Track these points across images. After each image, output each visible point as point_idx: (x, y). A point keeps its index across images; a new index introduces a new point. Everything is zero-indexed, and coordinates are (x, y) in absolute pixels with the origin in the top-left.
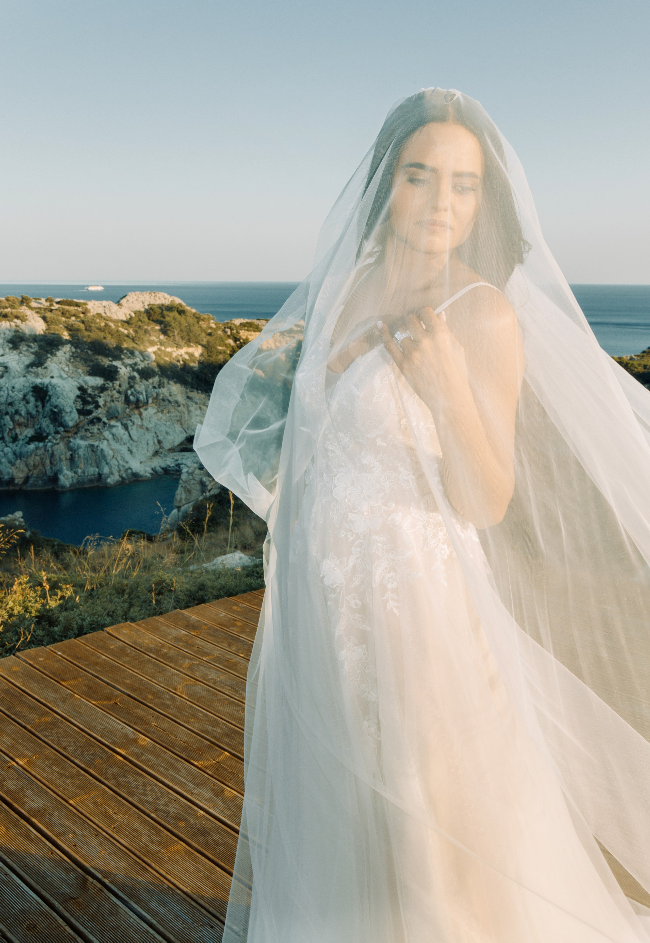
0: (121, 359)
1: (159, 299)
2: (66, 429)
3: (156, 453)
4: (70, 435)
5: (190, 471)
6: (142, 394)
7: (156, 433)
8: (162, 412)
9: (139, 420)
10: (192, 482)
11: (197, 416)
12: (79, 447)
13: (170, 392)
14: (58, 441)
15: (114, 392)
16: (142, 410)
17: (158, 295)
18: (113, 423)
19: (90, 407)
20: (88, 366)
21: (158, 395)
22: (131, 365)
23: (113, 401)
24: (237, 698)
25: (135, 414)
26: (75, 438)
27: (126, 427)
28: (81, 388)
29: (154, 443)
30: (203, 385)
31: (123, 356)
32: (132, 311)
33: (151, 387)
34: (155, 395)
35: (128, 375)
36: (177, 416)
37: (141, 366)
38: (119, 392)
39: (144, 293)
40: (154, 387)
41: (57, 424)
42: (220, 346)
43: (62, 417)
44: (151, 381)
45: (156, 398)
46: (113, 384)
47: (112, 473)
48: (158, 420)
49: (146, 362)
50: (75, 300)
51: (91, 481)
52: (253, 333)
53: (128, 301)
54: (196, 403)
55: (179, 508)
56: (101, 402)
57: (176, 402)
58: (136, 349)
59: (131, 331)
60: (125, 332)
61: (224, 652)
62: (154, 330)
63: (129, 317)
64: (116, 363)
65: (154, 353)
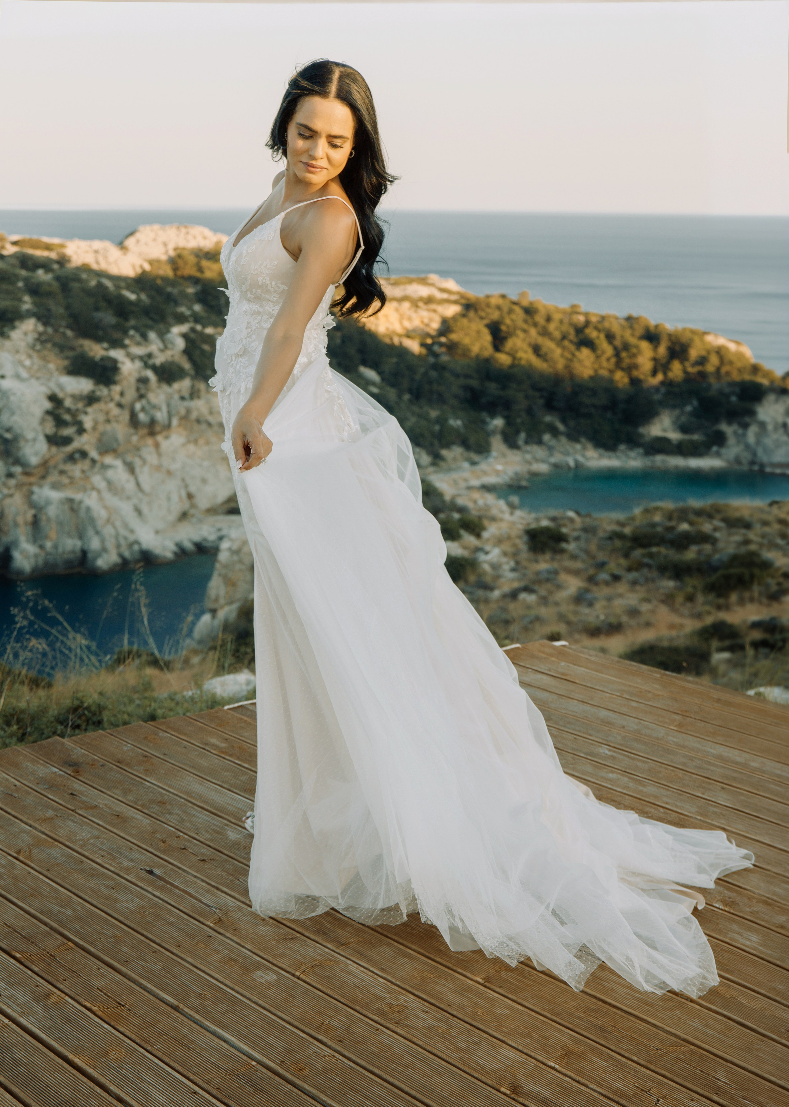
0: (124, 346)
1: (195, 238)
2: (27, 470)
3: (184, 516)
4: (32, 479)
5: (235, 547)
6: (160, 409)
7: (183, 480)
8: (196, 442)
9: (155, 456)
10: (238, 566)
12: (48, 502)
14: (12, 491)
15: (112, 405)
16: (160, 438)
17: (192, 231)
18: (108, 460)
19: (68, 431)
20: (67, 358)
21: (188, 411)
22: (141, 358)
23: (108, 421)
24: (112, 869)
25: (147, 445)
26: (41, 486)
27: (131, 468)
28: (53, 398)
29: (180, 498)
31: (127, 342)
32: (146, 260)
33: (176, 397)
34: (183, 412)
35: (136, 375)
37: (159, 359)
38: (120, 405)
39: (168, 228)
40: (183, 398)
41: (10, 460)
43: (19, 449)
44: (176, 386)
45: (185, 418)
46: (110, 390)
47: (104, 550)
48: (188, 456)
49: (169, 353)
50: (46, 239)
51: (69, 564)
53: (138, 241)
56: (88, 422)
58: (150, 328)
59: (143, 297)
60: (133, 297)
61: (113, 802)
62: (184, 295)
63: (139, 271)
64: (116, 354)
65: (185, 336)
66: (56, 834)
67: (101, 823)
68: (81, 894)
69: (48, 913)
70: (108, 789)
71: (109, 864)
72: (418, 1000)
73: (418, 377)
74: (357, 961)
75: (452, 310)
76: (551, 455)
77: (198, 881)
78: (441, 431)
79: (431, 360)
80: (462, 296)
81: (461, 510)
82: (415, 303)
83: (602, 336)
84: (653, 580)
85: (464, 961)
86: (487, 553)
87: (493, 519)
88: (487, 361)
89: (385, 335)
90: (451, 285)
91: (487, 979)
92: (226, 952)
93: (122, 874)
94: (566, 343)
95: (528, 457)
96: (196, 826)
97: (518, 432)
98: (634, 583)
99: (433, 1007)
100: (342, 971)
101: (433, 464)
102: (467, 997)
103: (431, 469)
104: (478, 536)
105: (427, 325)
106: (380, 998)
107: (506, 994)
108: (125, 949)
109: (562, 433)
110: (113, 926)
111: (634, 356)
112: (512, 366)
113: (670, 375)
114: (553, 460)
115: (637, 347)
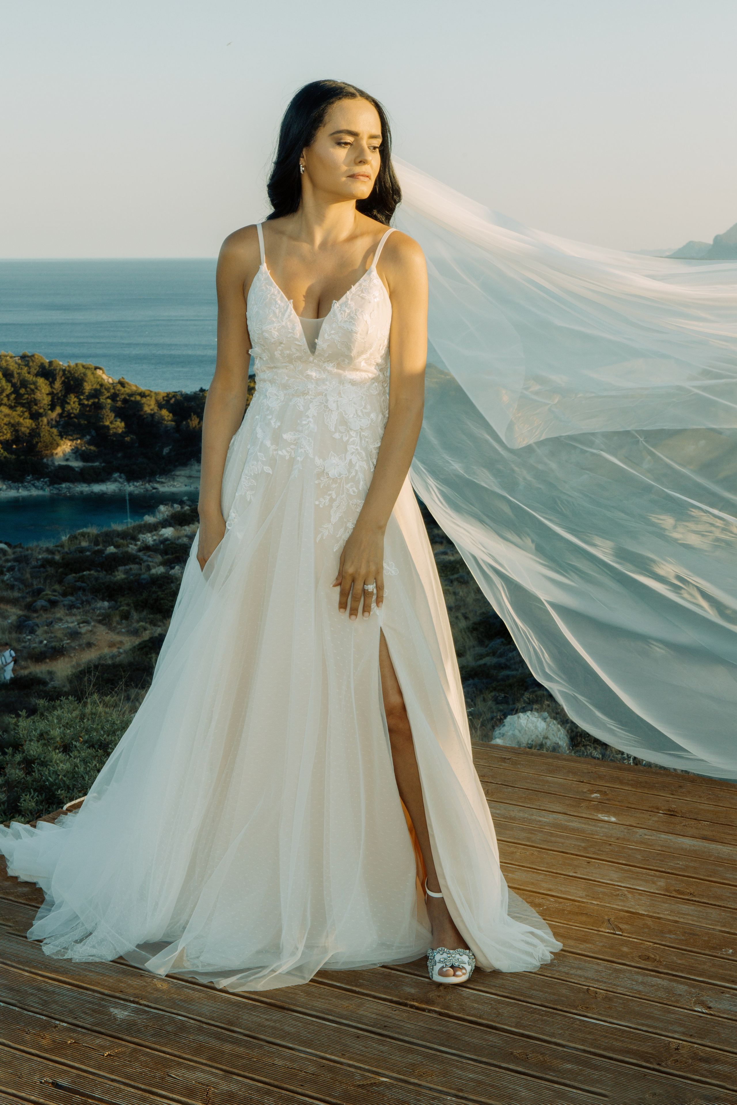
84: (89, 603)
98: (71, 607)
111: (33, 392)
113: (68, 407)
115: (34, 383)
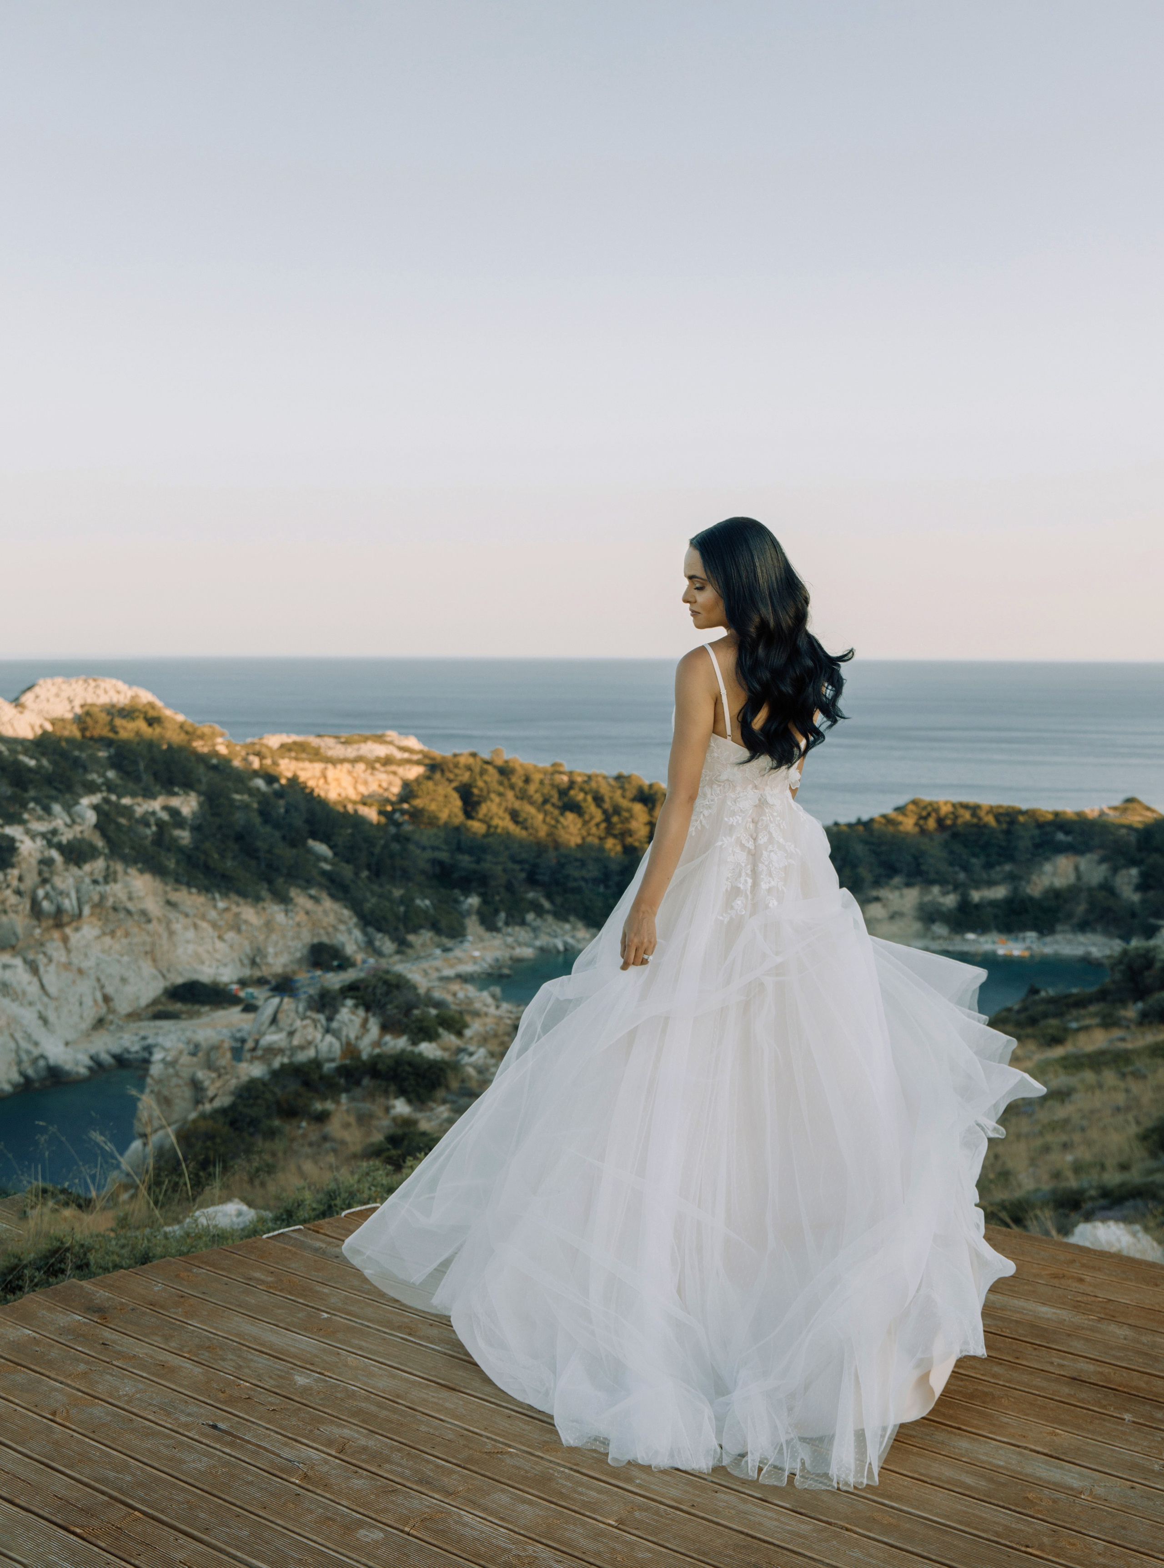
0: (22, 822)
1: (106, 692)
3: (100, 1023)
5: (169, 1058)
6: (68, 895)
7: (98, 980)
8: (113, 934)
9: (63, 952)
10: (174, 1081)
11: (188, 942)
13: (130, 893)
15: (8, 892)
16: (68, 930)
17: (103, 685)
18: (5, 958)
21: (103, 897)
22: (43, 835)
23: (5, 912)
24: (169, 1425)
25: (52, 940)
27: (33, 968)
29: (95, 1001)
30: (201, 876)
31: (26, 816)
32: (46, 719)
33: (87, 880)
34: (96, 898)
35: (38, 856)
36: (144, 943)
37: (66, 836)
38: (18, 893)
39: (73, 681)
40: (95, 882)
42: (237, 792)
44: (87, 867)
45: (99, 905)
46: (6, 875)
48: (103, 951)
49: (78, 828)
52: (307, 764)
53: (37, 697)
54: (187, 915)
55: (144, 1136)
57: (144, 913)
58: (55, 799)
59: (45, 762)
60: (32, 763)
61: (154, 1350)
62: (94, 759)
63: (39, 732)
64: (13, 831)
65: (96, 808)
66: (95, 1391)
67: (145, 1375)
68: (138, 1457)
69: (104, 1481)
70: (145, 1336)
71: (163, 1420)
72: (548, 1549)
73: (377, 850)
74: (471, 1511)
75: (414, 772)
76: (536, 937)
77: (272, 1434)
78: (406, 912)
79: (393, 830)
80: (426, 756)
81: (439, 1004)
82: (371, 764)
83: (589, 798)
85: (591, 1503)
86: (471, 1054)
87: (477, 1014)
88: (457, 829)
89: (335, 803)
90: (413, 742)
91: (621, 1521)
92: (320, 1510)
93: (181, 1431)
94: (548, 807)
95: (510, 940)
96: (256, 1371)
97: (496, 912)
99: (566, 1556)
100: (456, 1522)
101: (398, 952)
102: (602, 1542)
103: (397, 958)
104: (459, 1034)
105: (386, 790)
106: (505, 1550)
107: (644, 1536)
108: (202, 1515)
109: (548, 912)
110: (183, 1490)
111: (627, 820)
112: (486, 835)
114: (538, 943)
115: (629, 810)
